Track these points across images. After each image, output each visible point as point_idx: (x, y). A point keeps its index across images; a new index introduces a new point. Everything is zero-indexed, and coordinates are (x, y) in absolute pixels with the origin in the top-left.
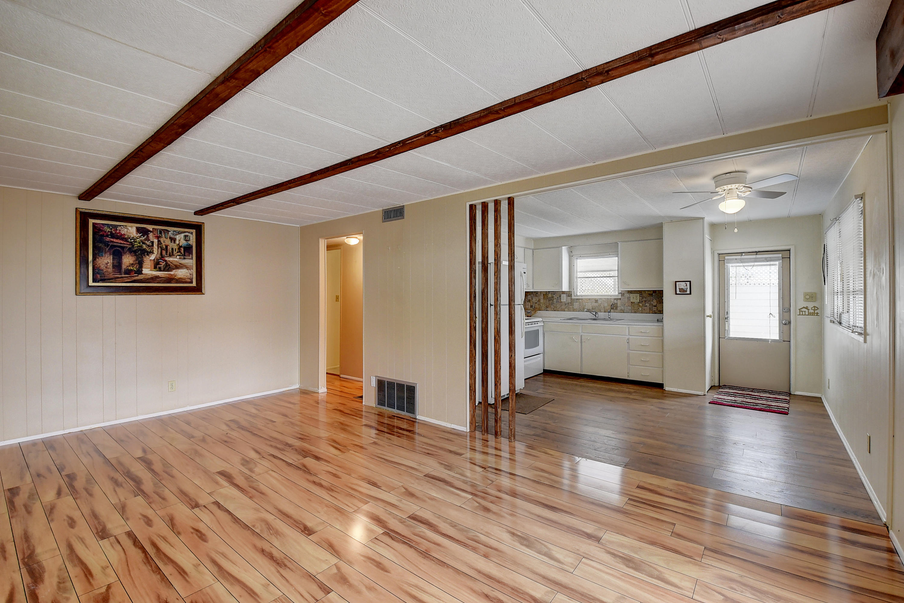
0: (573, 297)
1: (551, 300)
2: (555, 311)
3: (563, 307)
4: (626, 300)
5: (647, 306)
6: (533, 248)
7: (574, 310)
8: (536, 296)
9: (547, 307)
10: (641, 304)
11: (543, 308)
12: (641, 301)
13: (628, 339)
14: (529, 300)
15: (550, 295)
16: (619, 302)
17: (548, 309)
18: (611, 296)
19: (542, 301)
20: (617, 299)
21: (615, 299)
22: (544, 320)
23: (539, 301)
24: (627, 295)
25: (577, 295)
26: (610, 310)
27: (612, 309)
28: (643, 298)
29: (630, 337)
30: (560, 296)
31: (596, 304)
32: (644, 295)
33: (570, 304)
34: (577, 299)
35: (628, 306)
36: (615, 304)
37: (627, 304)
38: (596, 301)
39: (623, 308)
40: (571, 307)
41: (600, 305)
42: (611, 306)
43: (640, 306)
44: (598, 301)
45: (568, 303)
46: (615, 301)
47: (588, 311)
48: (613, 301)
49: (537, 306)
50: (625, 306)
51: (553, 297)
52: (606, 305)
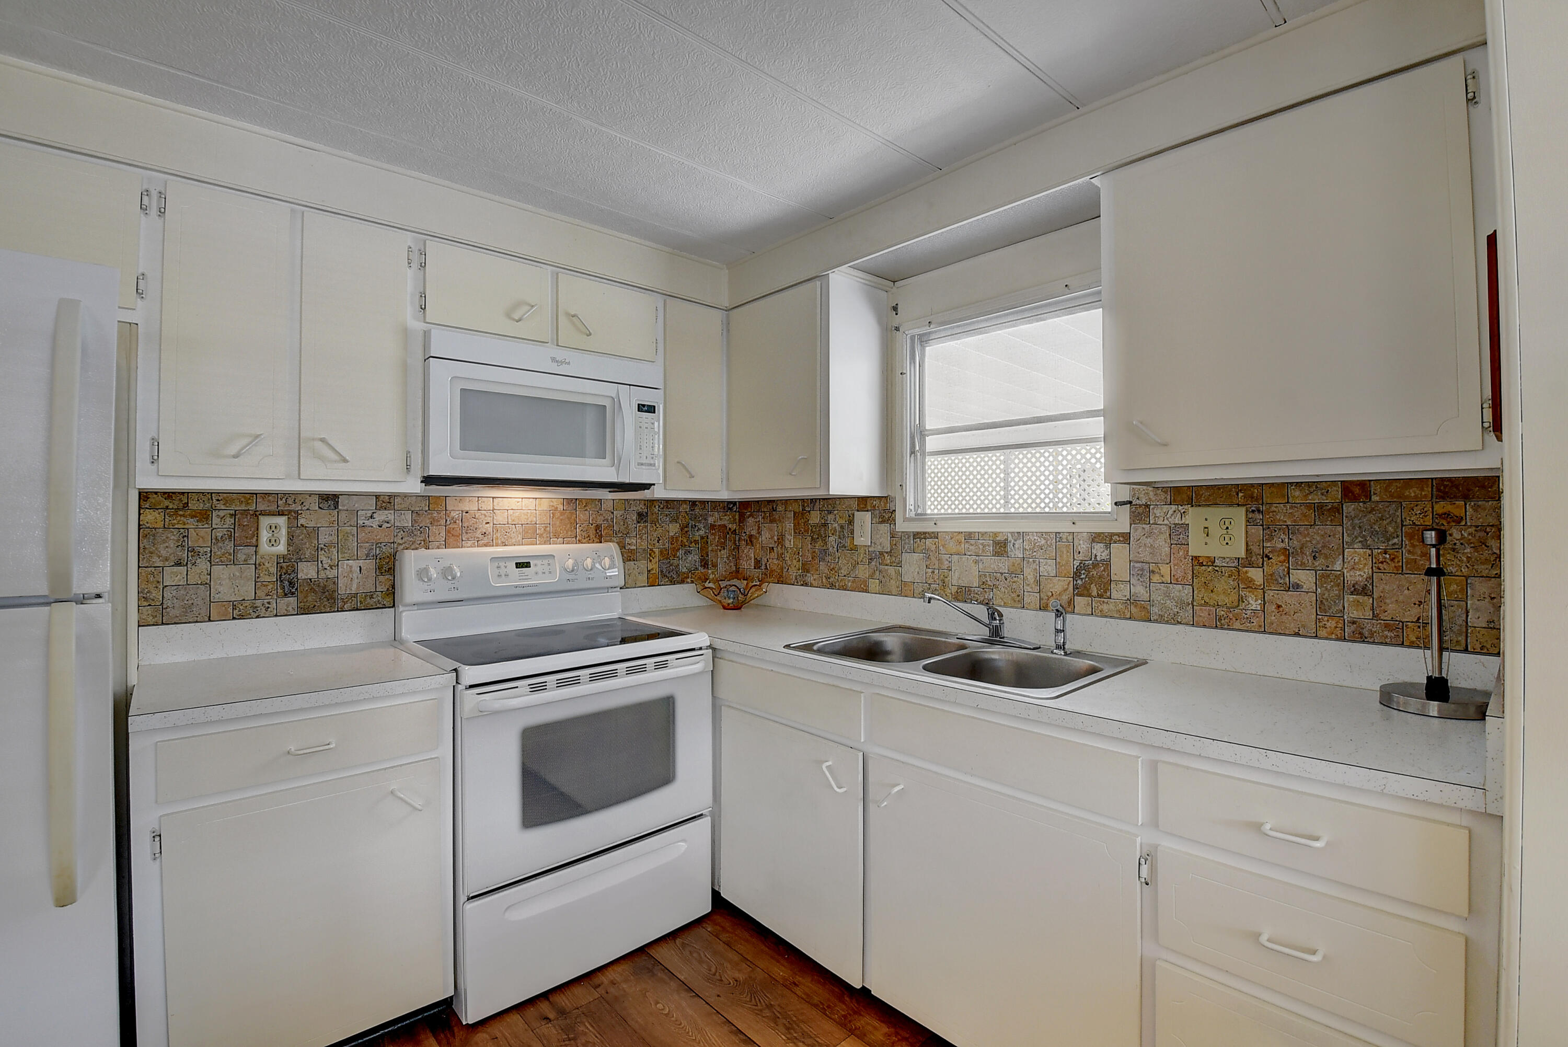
0: (901, 526)
1: (819, 535)
2: (832, 586)
3: (863, 572)
4: (1162, 543)
5: (1297, 587)
6: (726, 304)
7: (904, 590)
8: (772, 521)
9: (805, 569)
10: (1256, 575)
11: (793, 573)
12: (1255, 549)
13: (1148, 857)
14: (751, 536)
15: (815, 518)
16: (1120, 557)
17: (810, 578)
18: (1075, 518)
19: (790, 541)
20: (1107, 539)
21: (1096, 538)
22: (718, 644)
23: (781, 540)
24: (1166, 514)
25: (921, 517)
26: (1071, 602)
27: (1081, 591)
28: (1270, 530)
29: (1167, 843)
30: (851, 522)
31: (1002, 565)
32: (1282, 513)
33: (887, 557)
34: (917, 535)
35: (1174, 581)
36: (1095, 566)
37: (1165, 569)
38: (1001, 547)
39: (1140, 590)
40: (891, 570)
41: (1016, 572)
42: (1077, 575)
43: (1250, 585)
44: (1010, 545)
45: (881, 553)
46: (1099, 551)
47: (962, 595)
48: (1083, 546)
49: (774, 563)
50: (1156, 578)
51: (825, 525)
52: (1048, 568)
